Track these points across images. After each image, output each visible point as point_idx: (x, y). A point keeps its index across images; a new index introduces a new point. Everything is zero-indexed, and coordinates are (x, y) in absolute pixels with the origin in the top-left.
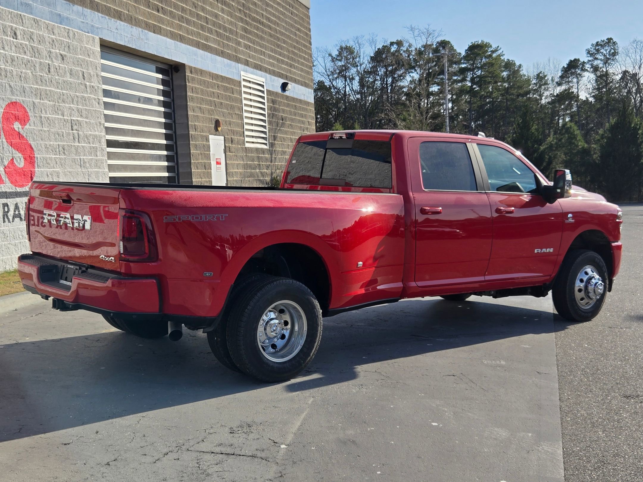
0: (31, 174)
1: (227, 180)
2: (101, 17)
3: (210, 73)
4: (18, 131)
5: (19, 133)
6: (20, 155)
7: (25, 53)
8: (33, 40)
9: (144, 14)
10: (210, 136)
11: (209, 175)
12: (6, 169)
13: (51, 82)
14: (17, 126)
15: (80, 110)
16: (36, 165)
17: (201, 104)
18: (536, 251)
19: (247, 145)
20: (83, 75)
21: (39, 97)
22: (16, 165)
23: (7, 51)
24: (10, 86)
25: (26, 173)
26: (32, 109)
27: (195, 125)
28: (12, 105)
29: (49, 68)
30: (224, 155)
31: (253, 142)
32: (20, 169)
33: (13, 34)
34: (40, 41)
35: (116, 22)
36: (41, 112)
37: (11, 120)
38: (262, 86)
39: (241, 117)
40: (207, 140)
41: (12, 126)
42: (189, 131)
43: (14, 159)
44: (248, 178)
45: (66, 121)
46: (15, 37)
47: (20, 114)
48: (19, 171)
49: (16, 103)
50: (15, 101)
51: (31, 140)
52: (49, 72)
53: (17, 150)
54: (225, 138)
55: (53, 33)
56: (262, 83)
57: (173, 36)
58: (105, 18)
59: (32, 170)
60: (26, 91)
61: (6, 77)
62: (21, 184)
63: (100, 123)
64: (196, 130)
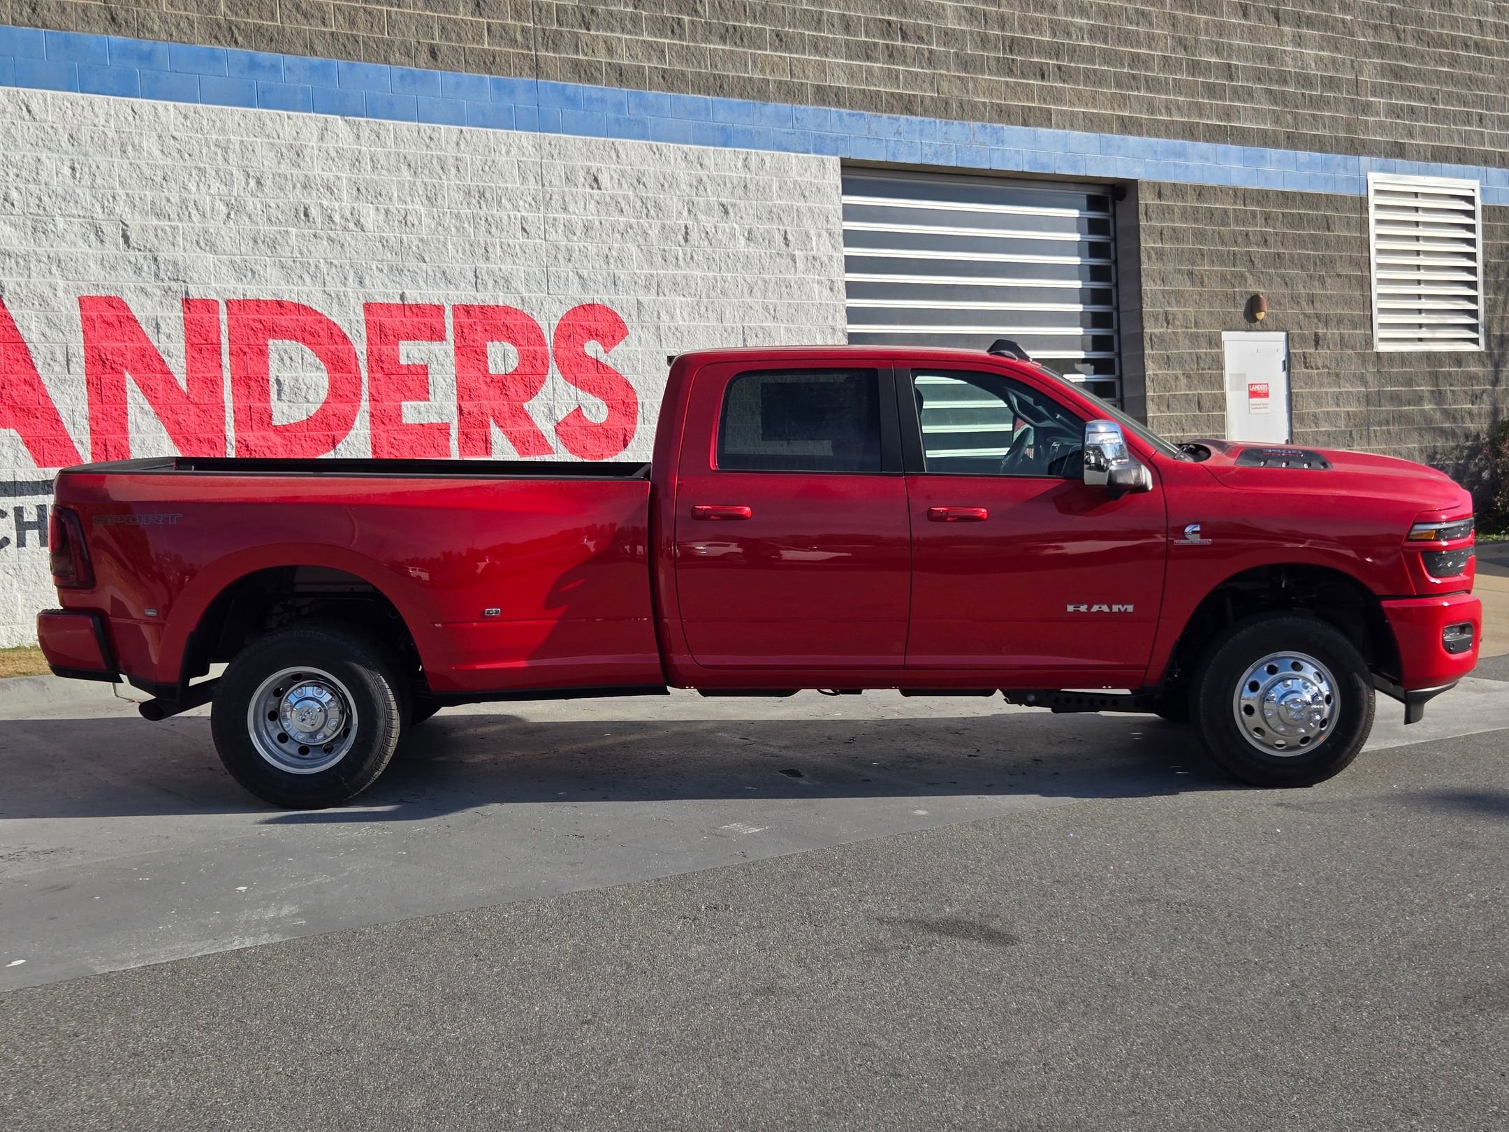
0: (625, 435)
1: (1291, 433)
2: (849, 114)
3: (1235, 191)
4: (594, 357)
5: (597, 361)
6: (598, 401)
7: (622, 211)
8: (644, 185)
9: (991, 90)
10: (1223, 333)
11: (1221, 423)
12: (559, 428)
13: (692, 258)
14: (592, 348)
15: (771, 307)
16: (639, 418)
17: (1193, 264)
18: (1070, 608)
19: (1382, 348)
20: (786, 238)
21: (654, 291)
22: (586, 419)
23: (575, 213)
24: (580, 277)
25: (610, 432)
26: (634, 313)
27: (1166, 313)
28: (583, 310)
29: (687, 233)
30: (1283, 376)
31: (1420, 340)
32: (595, 426)
33: (590, 180)
34: (662, 186)
35: (897, 120)
36: (659, 318)
37: (577, 337)
38: (1470, 200)
39: (1365, 283)
40: (1215, 342)
41: (580, 350)
42: (1143, 328)
43: (583, 409)
44: (1380, 424)
45: (729, 330)
46: (595, 186)
47: (602, 327)
48: (594, 429)
49: (592, 306)
50: (591, 302)
51: (626, 371)
52: (686, 240)
53: (590, 391)
54: (1288, 335)
55: (701, 165)
56: (1470, 193)
57: (1093, 123)
58: (862, 115)
59: (627, 427)
60: (618, 282)
61: (569, 260)
62: (600, 454)
63: (833, 329)
64: (1168, 323)
